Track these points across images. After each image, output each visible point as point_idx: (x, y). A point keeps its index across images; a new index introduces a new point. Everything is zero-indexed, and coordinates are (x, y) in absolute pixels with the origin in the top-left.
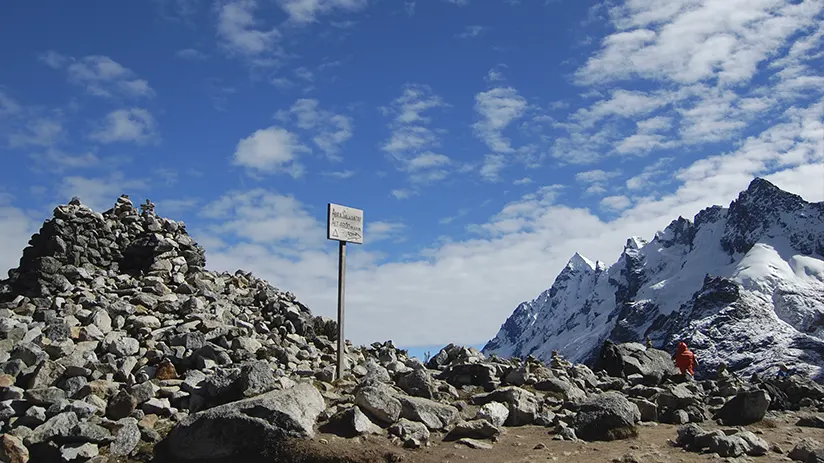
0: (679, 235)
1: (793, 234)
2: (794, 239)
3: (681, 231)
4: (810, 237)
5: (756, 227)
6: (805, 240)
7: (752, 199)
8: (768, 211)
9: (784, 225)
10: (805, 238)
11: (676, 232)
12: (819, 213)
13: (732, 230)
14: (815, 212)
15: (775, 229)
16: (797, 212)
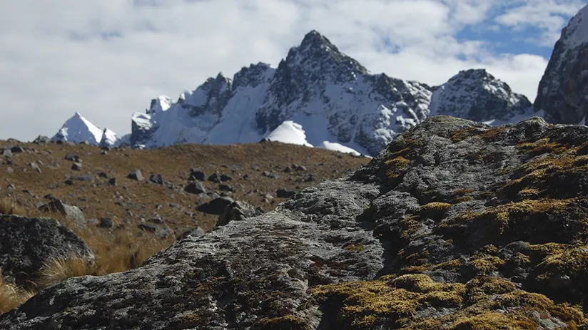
0: (214, 100)
1: (333, 112)
2: (333, 120)
3: (217, 95)
4: (352, 121)
5: (294, 99)
6: (344, 123)
7: (301, 59)
8: (314, 78)
9: (327, 100)
10: (347, 121)
11: (210, 95)
12: (371, 89)
13: (272, 100)
14: (368, 87)
15: (316, 105)
16: (346, 85)
